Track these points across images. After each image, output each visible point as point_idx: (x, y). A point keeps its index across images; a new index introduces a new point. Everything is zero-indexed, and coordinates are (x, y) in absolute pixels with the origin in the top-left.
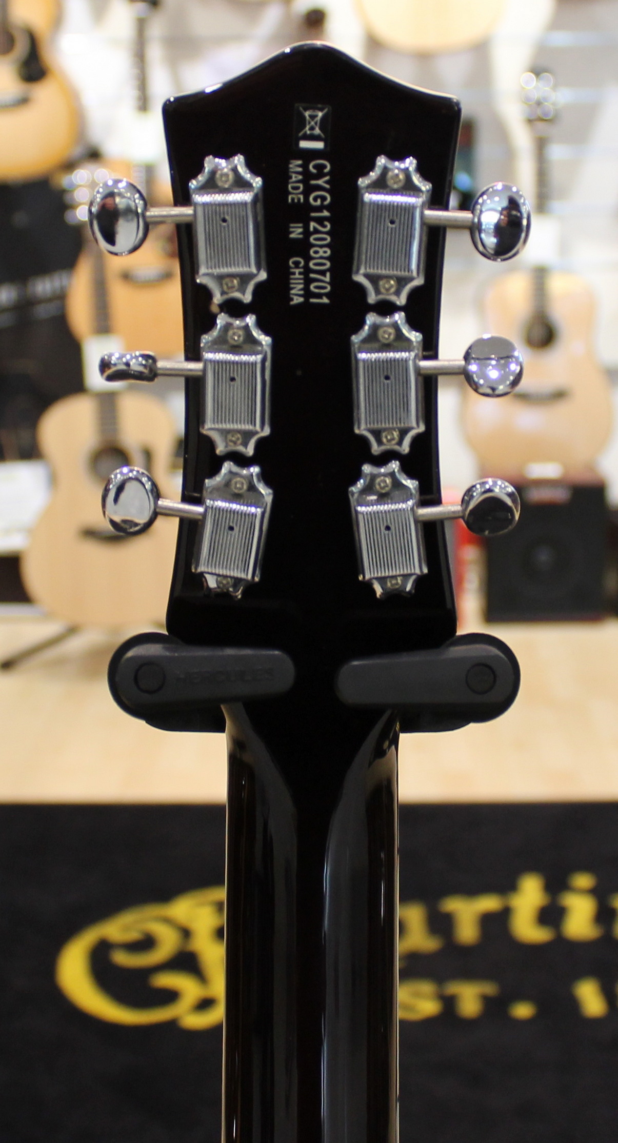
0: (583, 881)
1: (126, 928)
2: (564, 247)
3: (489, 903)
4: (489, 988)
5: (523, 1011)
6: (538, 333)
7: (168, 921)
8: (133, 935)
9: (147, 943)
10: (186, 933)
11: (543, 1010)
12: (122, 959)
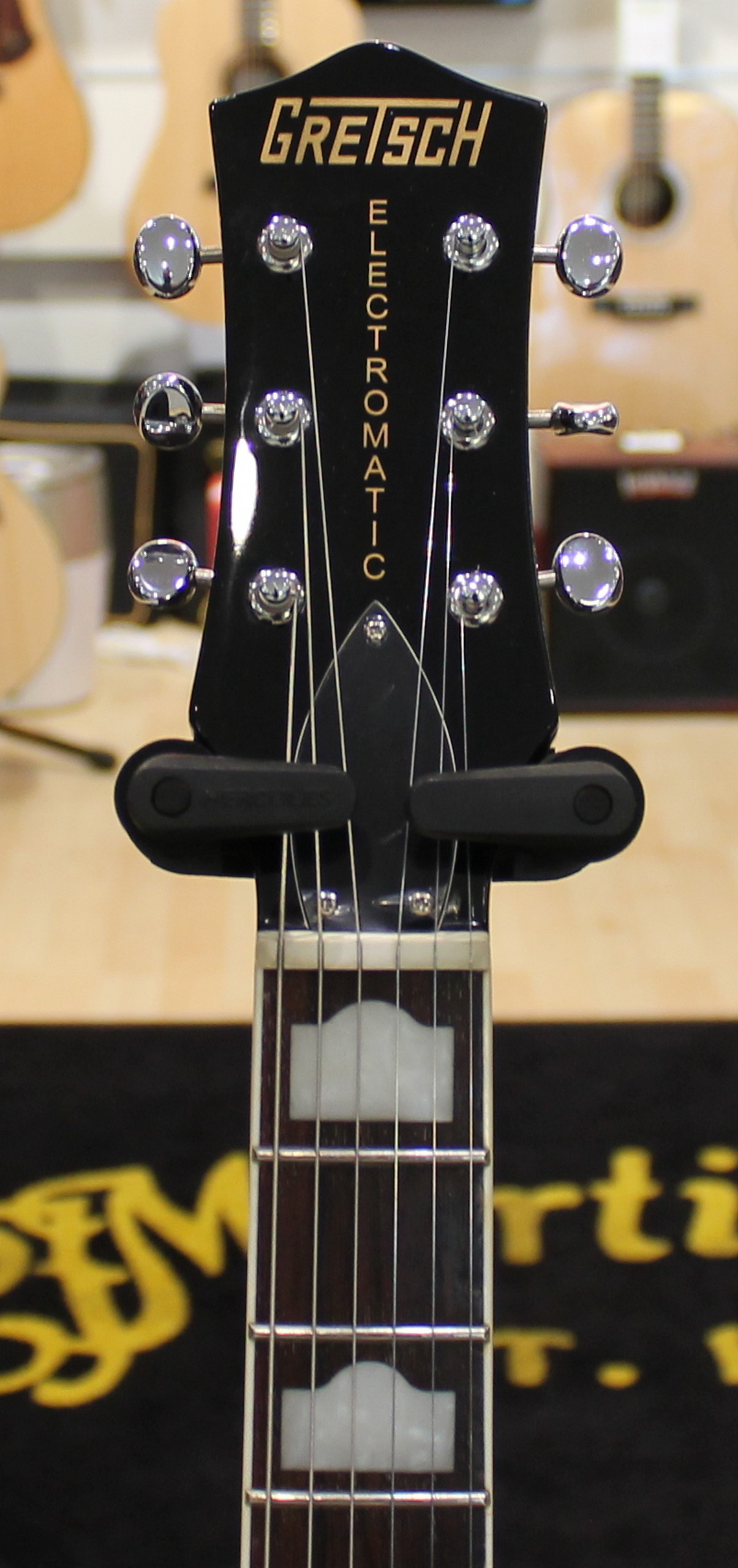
0: (719, 1158)
4: (562, 1340)
5: (618, 1376)
6: (643, 197)
10: (39, 1248)
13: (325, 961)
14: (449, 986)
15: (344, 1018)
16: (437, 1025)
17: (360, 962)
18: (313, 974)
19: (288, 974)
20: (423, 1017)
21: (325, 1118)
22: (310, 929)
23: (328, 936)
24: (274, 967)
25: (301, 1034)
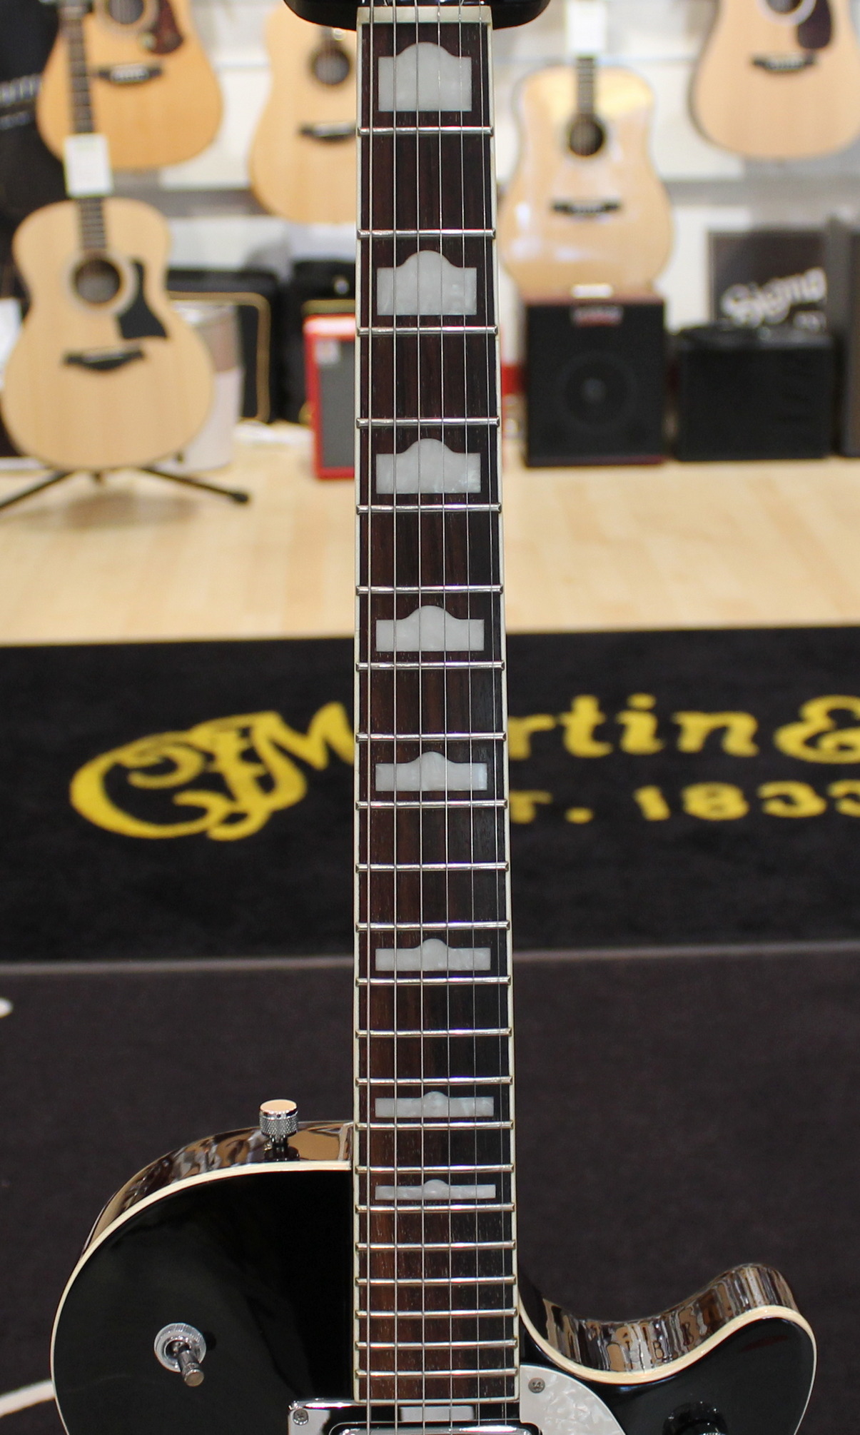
0: (643, 701)
1: (142, 753)
2: (613, 38)
3: (542, 722)
4: (544, 797)
5: (579, 816)
6: (585, 137)
7: (189, 746)
8: (151, 759)
9: (168, 766)
10: (209, 757)
11: (600, 814)
12: (138, 780)
13: (398, 17)
14: (468, 33)
15: (409, 52)
16: (462, 56)
17: (417, 18)
18: (390, 26)
19: (376, 26)
20: (454, 53)
21: (399, 110)
22: (388, 5)
23: (399, 8)
24: (368, 22)
25: (384, 62)
